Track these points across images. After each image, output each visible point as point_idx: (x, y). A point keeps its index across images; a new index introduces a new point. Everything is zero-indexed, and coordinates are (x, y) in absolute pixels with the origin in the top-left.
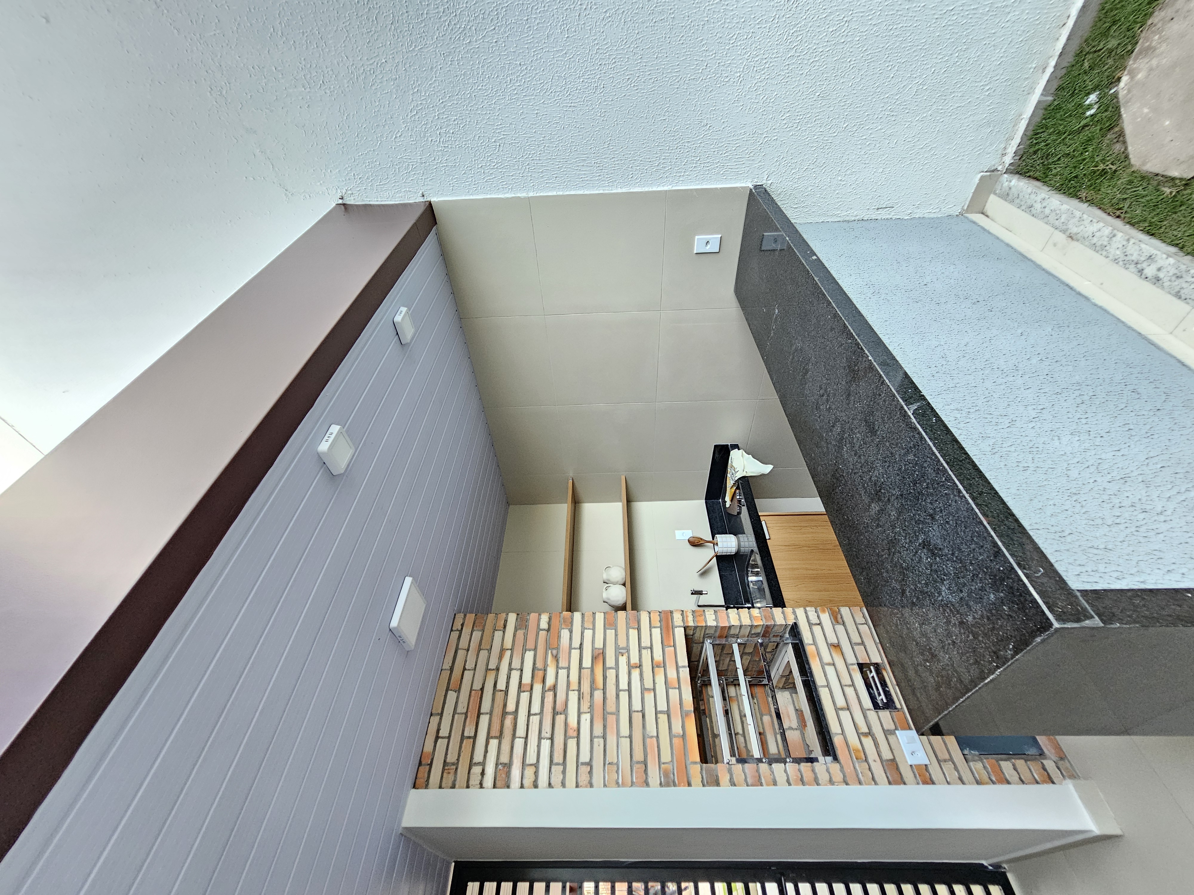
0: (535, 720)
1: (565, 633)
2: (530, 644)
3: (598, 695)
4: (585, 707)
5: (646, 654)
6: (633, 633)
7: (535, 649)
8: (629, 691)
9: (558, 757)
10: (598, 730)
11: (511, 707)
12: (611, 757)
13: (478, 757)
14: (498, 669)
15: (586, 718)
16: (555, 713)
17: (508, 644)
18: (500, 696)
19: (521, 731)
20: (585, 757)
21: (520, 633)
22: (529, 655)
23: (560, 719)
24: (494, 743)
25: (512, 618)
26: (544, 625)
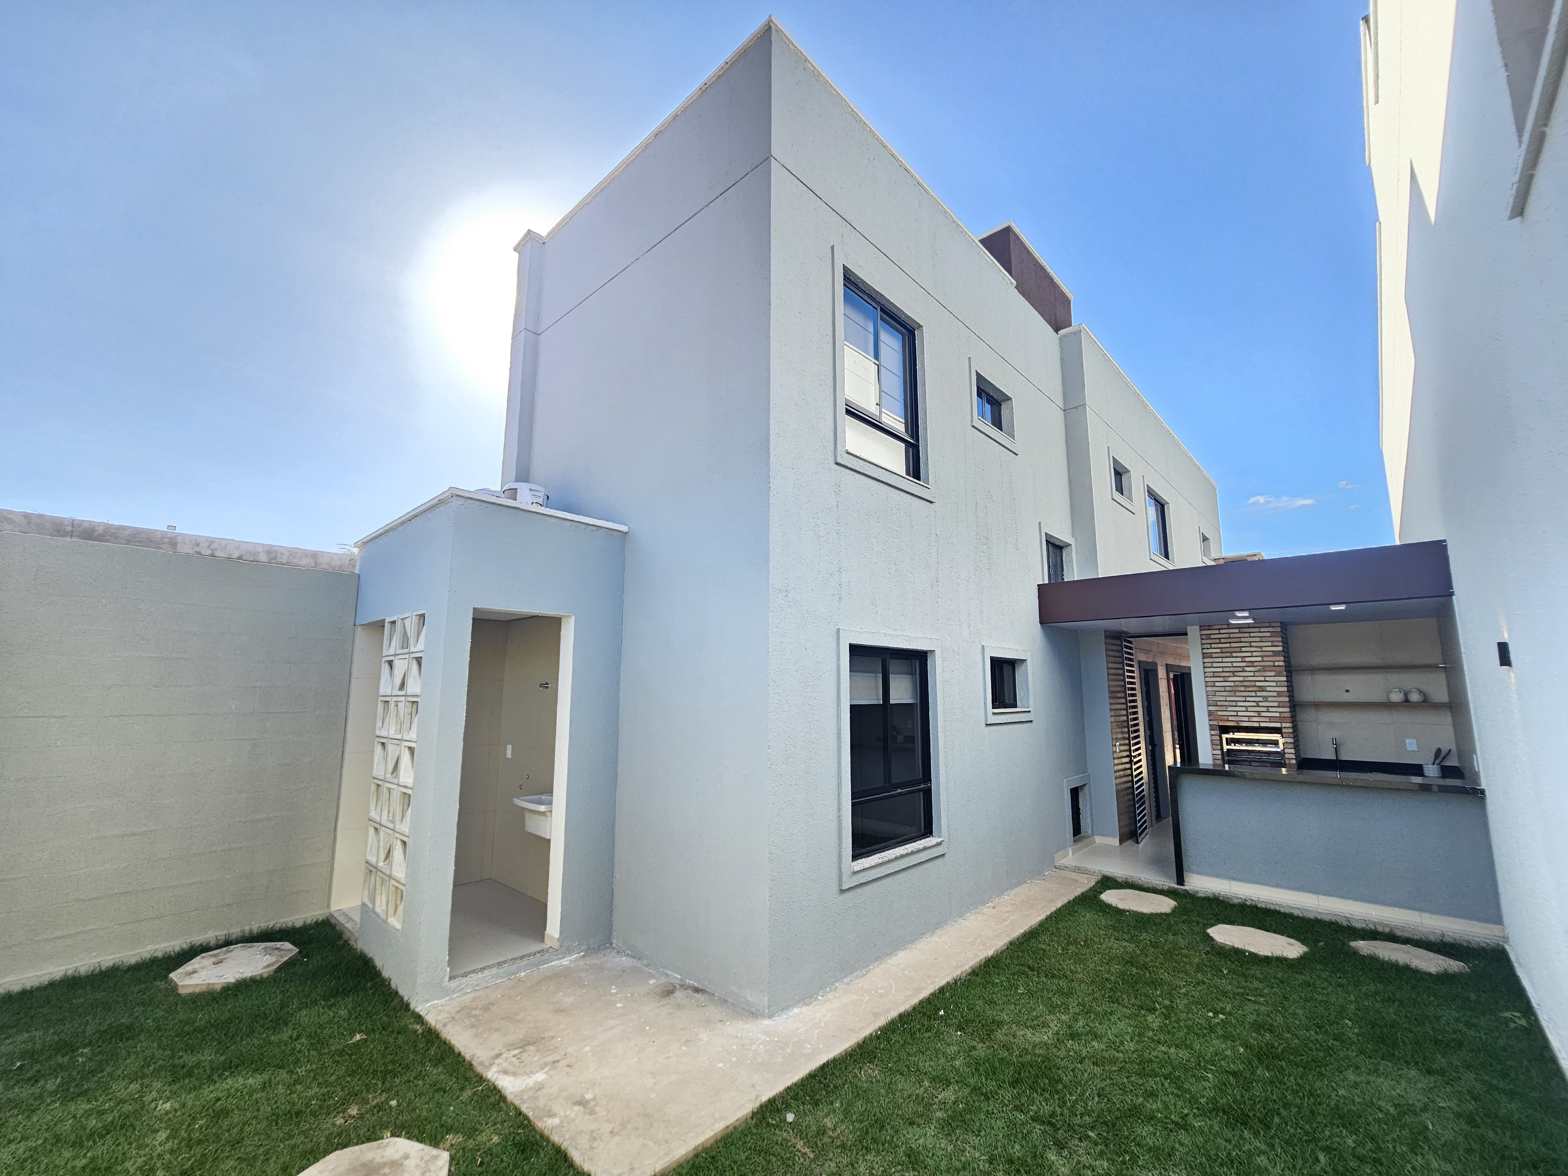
0: (1230, 664)
1: (1273, 674)
2: (1265, 659)
3: (1243, 689)
4: (1236, 684)
5: (1265, 709)
6: (1276, 704)
7: (1263, 661)
8: (1246, 701)
9: (1216, 674)
10: (1227, 689)
11: (1234, 655)
12: (1217, 694)
13: (1213, 646)
14: (1251, 646)
15: (1232, 684)
16: (1233, 672)
17: (1264, 649)
18: (1238, 650)
19: (1224, 660)
20: (1217, 684)
21: (1271, 654)
22: (1259, 659)
23: (1231, 674)
24: (1219, 650)
25: (1280, 649)
26: (1276, 664)
